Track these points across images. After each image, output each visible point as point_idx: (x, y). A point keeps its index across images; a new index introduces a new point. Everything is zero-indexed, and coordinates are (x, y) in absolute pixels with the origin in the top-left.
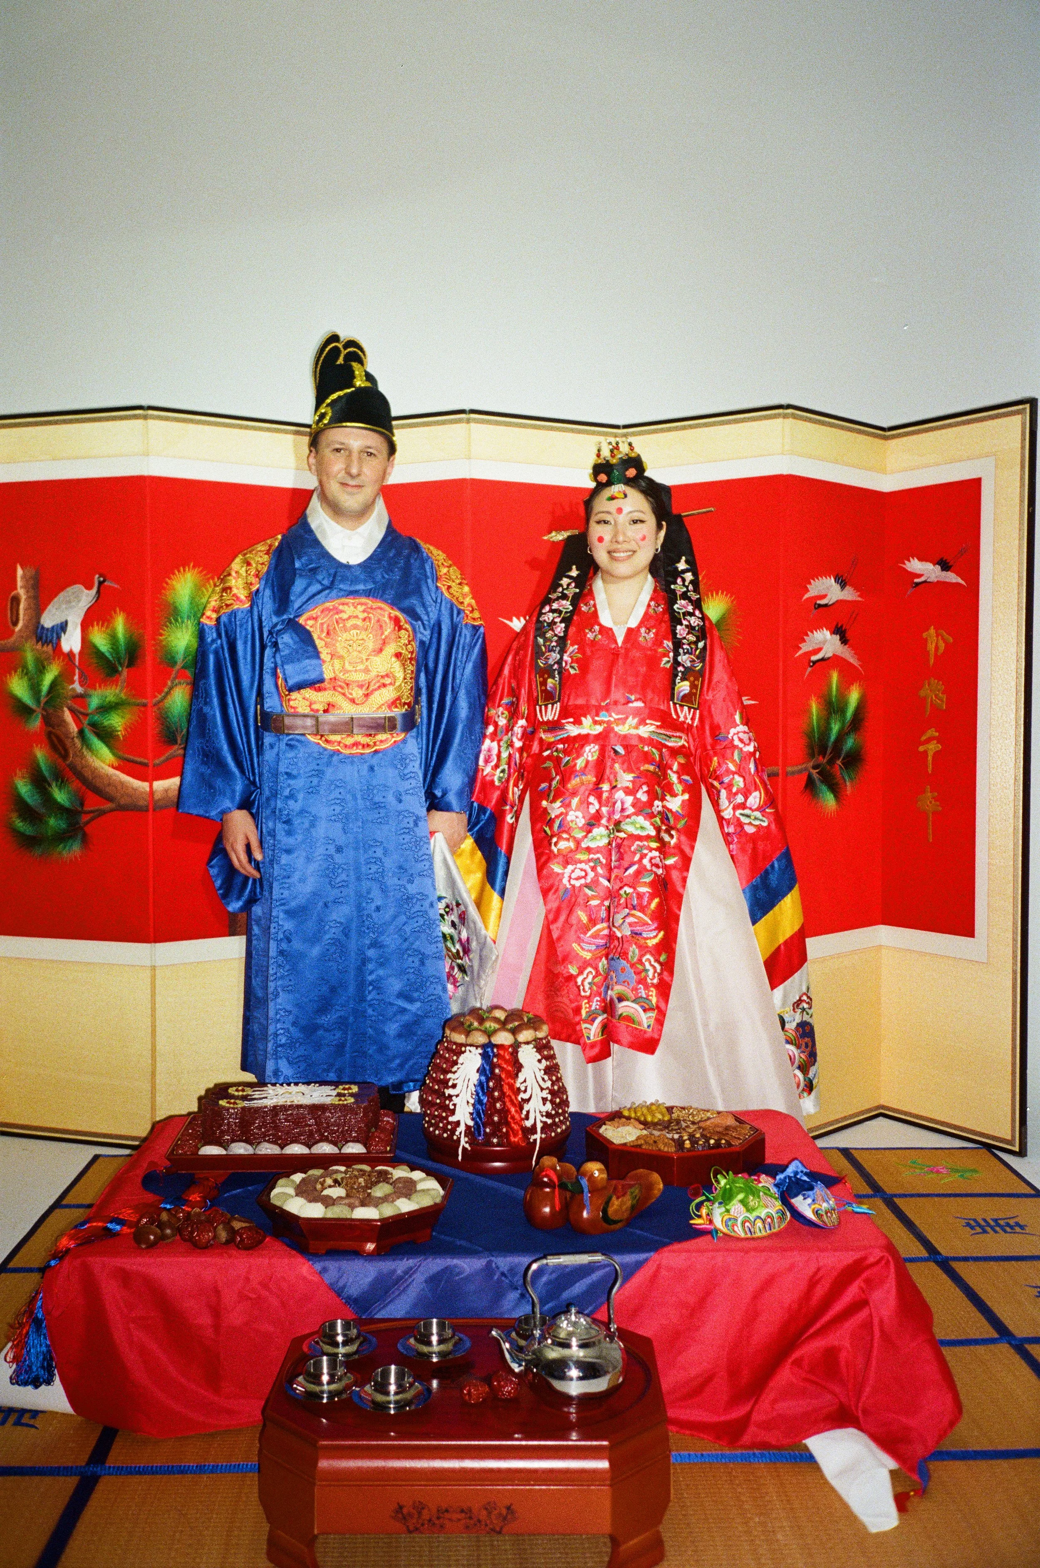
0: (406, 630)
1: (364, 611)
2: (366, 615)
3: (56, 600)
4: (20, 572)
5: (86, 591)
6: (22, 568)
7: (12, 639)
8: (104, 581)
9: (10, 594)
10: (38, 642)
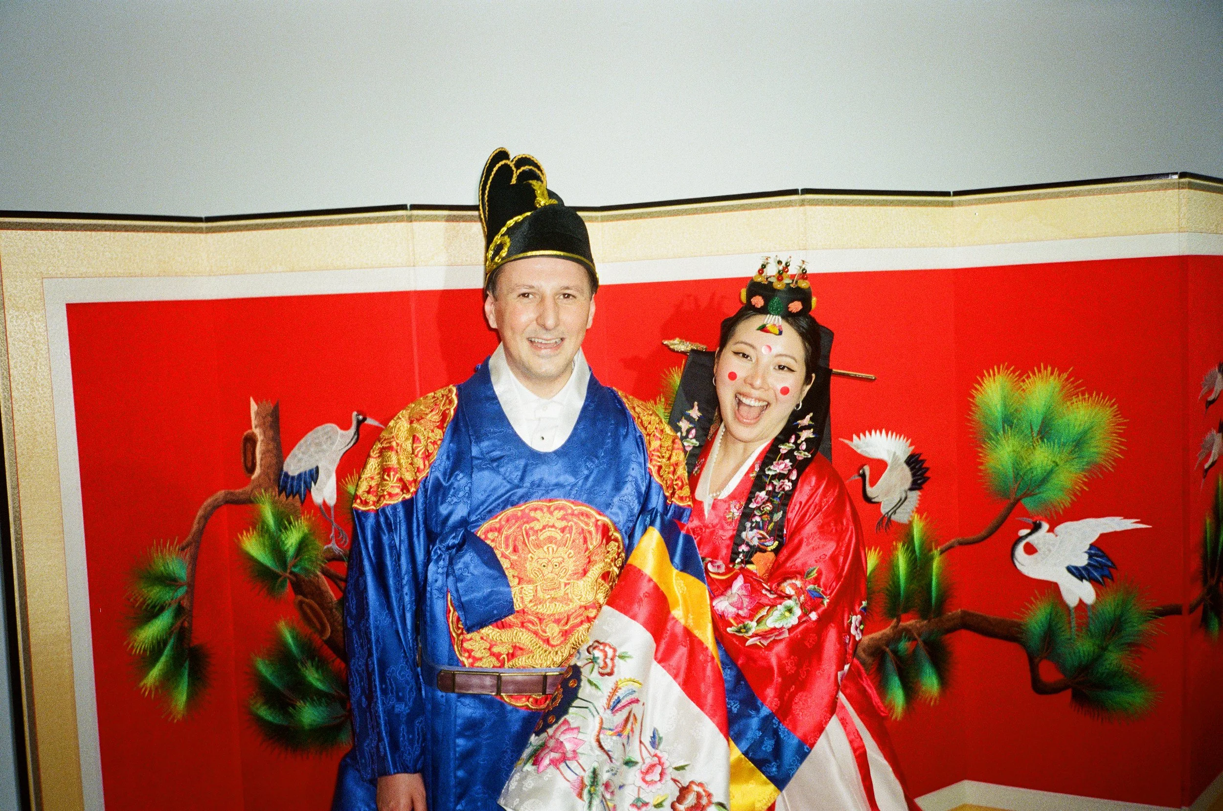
0: (616, 540)
1: (563, 518)
2: (564, 524)
3: (302, 441)
4: (254, 407)
5: (340, 431)
6: (257, 403)
7: (248, 488)
8: (364, 419)
9: (242, 434)
10: (280, 493)
